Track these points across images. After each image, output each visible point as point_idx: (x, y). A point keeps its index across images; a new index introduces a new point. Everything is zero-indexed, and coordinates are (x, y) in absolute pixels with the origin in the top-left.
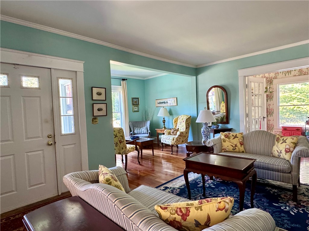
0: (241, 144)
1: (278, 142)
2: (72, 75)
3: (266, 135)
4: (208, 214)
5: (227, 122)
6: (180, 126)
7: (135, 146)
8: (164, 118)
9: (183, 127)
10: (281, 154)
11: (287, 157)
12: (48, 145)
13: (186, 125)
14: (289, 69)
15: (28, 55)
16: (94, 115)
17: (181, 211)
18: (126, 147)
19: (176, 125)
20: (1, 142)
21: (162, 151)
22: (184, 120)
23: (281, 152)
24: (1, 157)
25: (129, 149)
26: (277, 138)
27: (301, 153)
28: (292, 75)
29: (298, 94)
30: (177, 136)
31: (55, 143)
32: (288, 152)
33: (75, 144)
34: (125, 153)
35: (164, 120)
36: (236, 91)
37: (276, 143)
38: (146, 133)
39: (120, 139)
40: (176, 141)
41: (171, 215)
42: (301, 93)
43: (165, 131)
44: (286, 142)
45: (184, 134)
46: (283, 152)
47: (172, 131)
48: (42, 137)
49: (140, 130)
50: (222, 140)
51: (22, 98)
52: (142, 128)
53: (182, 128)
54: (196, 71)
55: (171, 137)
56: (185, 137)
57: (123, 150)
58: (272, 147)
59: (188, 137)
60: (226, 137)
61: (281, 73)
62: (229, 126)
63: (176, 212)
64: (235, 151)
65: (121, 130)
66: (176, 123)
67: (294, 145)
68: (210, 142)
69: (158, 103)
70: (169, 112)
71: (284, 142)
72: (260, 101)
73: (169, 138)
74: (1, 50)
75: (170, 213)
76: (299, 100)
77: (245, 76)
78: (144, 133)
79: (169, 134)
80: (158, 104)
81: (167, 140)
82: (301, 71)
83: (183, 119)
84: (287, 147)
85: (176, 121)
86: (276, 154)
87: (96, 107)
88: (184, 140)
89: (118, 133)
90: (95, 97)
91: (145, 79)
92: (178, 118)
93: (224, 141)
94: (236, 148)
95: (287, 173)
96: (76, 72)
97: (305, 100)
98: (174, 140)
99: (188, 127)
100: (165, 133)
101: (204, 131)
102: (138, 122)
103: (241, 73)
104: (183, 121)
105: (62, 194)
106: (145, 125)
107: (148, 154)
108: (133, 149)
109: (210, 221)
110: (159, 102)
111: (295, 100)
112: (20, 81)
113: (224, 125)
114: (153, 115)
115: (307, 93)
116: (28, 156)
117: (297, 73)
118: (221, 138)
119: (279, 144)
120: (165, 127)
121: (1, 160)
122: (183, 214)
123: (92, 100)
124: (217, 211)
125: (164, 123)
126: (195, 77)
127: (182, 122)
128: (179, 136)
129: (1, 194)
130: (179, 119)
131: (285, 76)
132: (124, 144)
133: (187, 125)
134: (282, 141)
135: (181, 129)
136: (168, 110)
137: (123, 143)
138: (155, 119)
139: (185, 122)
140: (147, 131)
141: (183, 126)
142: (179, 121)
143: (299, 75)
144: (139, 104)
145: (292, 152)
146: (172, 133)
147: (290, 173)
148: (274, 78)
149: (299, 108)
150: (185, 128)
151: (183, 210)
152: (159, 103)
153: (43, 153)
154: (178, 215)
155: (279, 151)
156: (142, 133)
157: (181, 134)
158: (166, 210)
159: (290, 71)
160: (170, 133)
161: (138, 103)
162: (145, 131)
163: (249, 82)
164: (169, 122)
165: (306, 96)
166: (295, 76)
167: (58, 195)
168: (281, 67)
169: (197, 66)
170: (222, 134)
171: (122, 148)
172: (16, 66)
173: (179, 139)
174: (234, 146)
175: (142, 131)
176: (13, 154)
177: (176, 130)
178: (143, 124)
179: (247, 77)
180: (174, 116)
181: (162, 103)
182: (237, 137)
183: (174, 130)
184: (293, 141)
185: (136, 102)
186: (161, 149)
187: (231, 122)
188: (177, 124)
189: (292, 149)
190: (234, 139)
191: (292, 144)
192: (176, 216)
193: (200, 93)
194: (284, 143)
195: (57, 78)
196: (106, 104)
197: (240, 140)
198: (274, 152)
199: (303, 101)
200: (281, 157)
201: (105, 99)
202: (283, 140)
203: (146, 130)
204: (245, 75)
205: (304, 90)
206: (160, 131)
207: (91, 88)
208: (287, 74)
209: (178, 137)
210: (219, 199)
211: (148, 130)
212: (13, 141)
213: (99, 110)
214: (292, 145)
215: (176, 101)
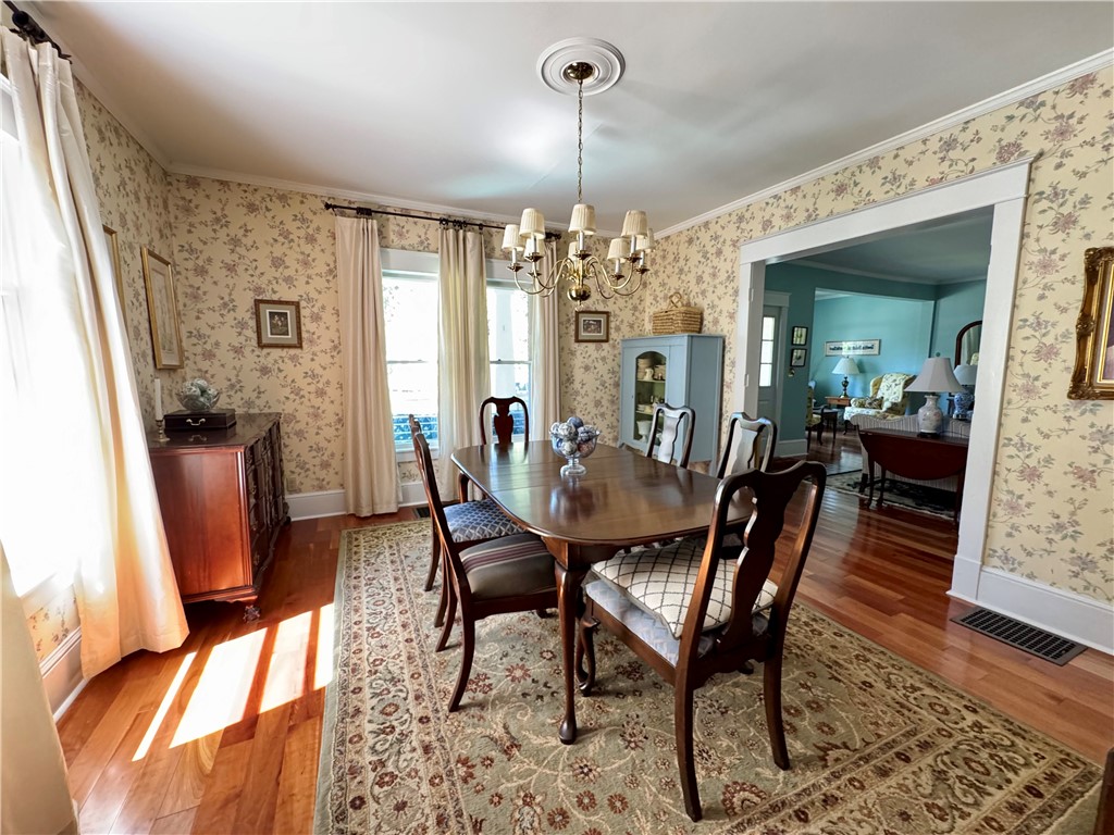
6: (886, 392)
8: (846, 378)
9: (896, 395)
13: (903, 392)
19: (875, 391)
22: (897, 382)
30: (884, 409)
33: (771, 399)
35: (846, 382)
43: (851, 402)
45: (900, 406)
47: (868, 401)
66: (876, 387)
69: (829, 349)
70: (857, 366)
79: (862, 405)
80: (832, 351)
83: (895, 380)
85: (878, 385)
87: (795, 354)
92: (881, 379)
100: (852, 405)
104: (896, 385)
110: (832, 347)
120: (845, 395)
123: (793, 344)
125: (845, 386)
126: (933, 302)
127: (893, 386)
128: (888, 409)
130: (884, 380)
133: (905, 391)
135: (891, 398)
136: (855, 363)
139: (901, 385)
141: (895, 393)
142: (883, 384)
146: (867, 405)
150: (901, 396)
152: (833, 349)
157: (893, 406)
160: (864, 405)
164: (854, 385)
169: (940, 281)
177: (878, 400)
180: (869, 375)
183: (872, 399)
188: (878, 389)
193: (940, 333)
206: (836, 400)
209: (886, 411)
215: (877, 346)
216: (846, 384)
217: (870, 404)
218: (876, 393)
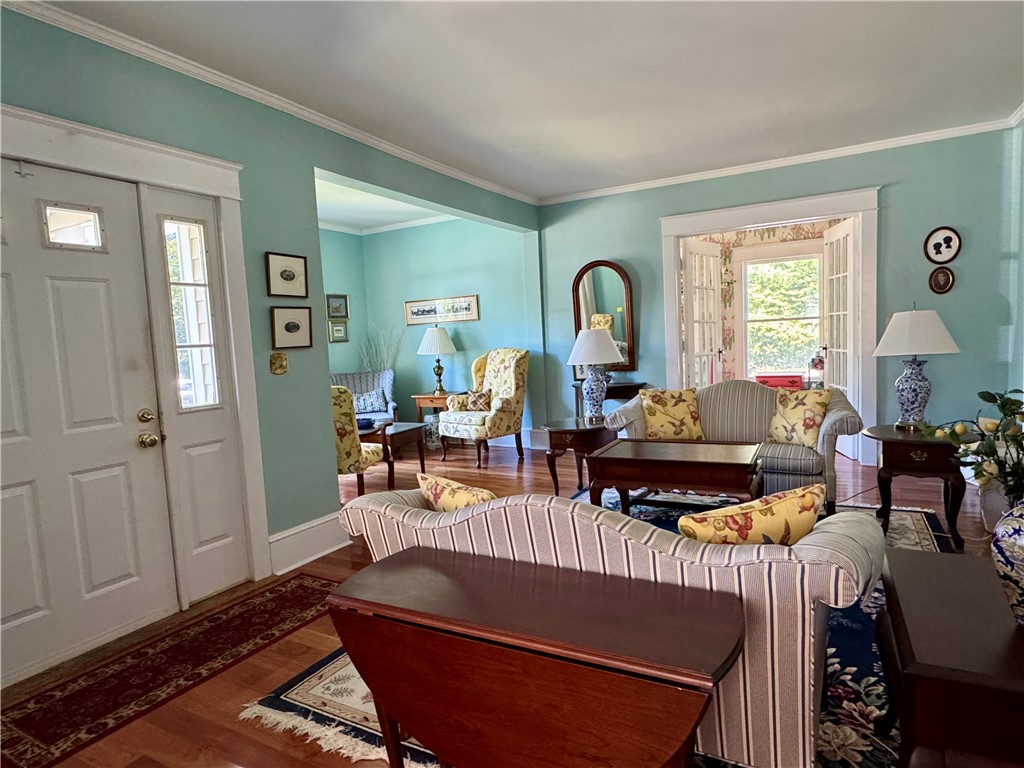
0: (695, 419)
1: (785, 406)
2: (206, 210)
3: (753, 390)
4: (786, 521)
5: (632, 366)
6: (494, 382)
7: (380, 446)
8: (438, 361)
9: (508, 385)
10: (794, 434)
11: (808, 438)
12: (143, 444)
13: (516, 379)
14: (771, 225)
15: (64, 132)
16: (277, 346)
17: (736, 522)
18: (360, 451)
19: (480, 380)
20: (3, 438)
21: (442, 463)
22: (507, 364)
23: (793, 430)
24: (4, 488)
25: (367, 455)
26: (782, 396)
27: (840, 426)
28: (776, 239)
29: (768, 291)
30: (493, 412)
31: (163, 438)
32: (811, 427)
33: (221, 441)
34: (357, 469)
35: (440, 368)
36: (655, 277)
37: (780, 407)
38: (380, 411)
39: (339, 425)
40: (490, 429)
41: (718, 533)
42: (773, 289)
43: (448, 401)
44: (804, 404)
45: (514, 405)
46: (800, 428)
47: (471, 399)
48: (122, 420)
49: (362, 401)
50: (646, 411)
51: (49, 282)
52: (366, 396)
53: (502, 389)
54: (540, 214)
55: (477, 417)
56: (515, 413)
57: (351, 460)
58: (771, 419)
59: (521, 415)
60: (657, 402)
61: (753, 233)
62: (637, 377)
63: (727, 523)
64: (680, 436)
65: (343, 395)
66: (480, 374)
67: (823, 410)
68: (616, 416)
69: (413, 313)
70: (453, 340)
71: (799, 404)
72: (705, 306)
73: (470, 420)
74: (4, 113)
75: (715, 527)
76: (769, 310)
77: (678, 237)
78: (376, 409)
79: (463, 407)
80: (415, 316)
81: (460, 427)
82: (797, 229)
83: (503, 361)
84: (809, 414)
85: (482, 370)
86: (782, 434)
87: (282, 317)
88: (511, 424)
89: (335, 404)
90: (278, 286)
91: (365, 233)
92: (486, 358)
93: (652, 413)
94: (684, 428)
95: (816, 475)
96: (217, 199)
97: (782, 309)
98: (484, 424)
99: (521, 384)
100: (450, 407)
101: (592, 389)
102: (350, 374)
103: (669, 226)
104: (506, 368)
105: (192, 606)
106: (376, 384)
107: (406, 474)
108: (378, 454)
109: (789, 533)
110: (415, 310)
111: (760, 310)
112: (42, 223)
113: (623, 373)
114: (398, 350)
115: (788, 290)
116: (79, 485)
117: (788, 234)
118: (641, 406)
119: (788, 410)
120: (441, 389)
121: (3, 499)
122: (740, 526)
123: (269, 294)
124: (800, 512)
125: (439, 375)
126: (537, 233)
127: (502, 370)
128: (498, 410)
129: (5, 620)
130: (489, 360)
131: (762, 239)
132: (354, 438)
133: (520, 377)
134: (796, 402)
135: (500, 392)
136: (450, 334)
137: (351, 437)
138: (404, 362)
139: (512, 369)
140: (383, 403)
141: (506, 382)
142: (488, 368)
143: (794, 240)
144: (346, 316)
145: (819, 426)
146: (470, 406)
147: (820, 474)
148: (734, 247)
149: (769, 330)
150: (513, 388)
151: (737, 518)
152: (417, 314)
153: (128, 476)
154: (731, 529)
155: (789, 428)
156: (369, 409)
157: (505, 405)
158: (705, 523)
159: (774, 229)
160: (466, 406)
161: (344, 314)
162: (378, 404)
163: (688, 254)
164: (452, 373)
165: (786, 299)
166: (784, 240)
167: (181, 611)
168: (753, 220)
169: (541, 199)
170: (644, 394)
171: (348, 454)
172: (26, 169)
173: (498, 421)
174: (677, 423)
175: (368, 402)
176: (30, 479)
177: (484, 395)
178: (367, 380)
179: (681, 240)
180: (471, 353)
181: (429, 312)
182: (684, 401)
183: (477, 395)
184: (820, 400)
185: (337, 309)
186: (437, 458)
187: (642, 364)
188: (483, 376)
189: (818, 419)
190: (676, 404)
191: (819, 407)
192: (727, 531)
193: (551, 282)
194: (800, 406)
195: (158, 215)
196: (310, 308)
197: (692, 409)
198: (775, 431)
199: (780, 313)
200: (793, 441)
201: (304, 294)
202: (797, 399)
203: (381, 401)
204: (677, 233)
205: (780, 282)
206: (428, 401)
207: (263, 255)
208: (766, 234)
209: (496, 415)
210: (799, 491)
211: (388, 398)
212: (27, 433)
213: (291, 328)
214: (819, 409)
215: (474, 306)
216: (439, 370)
217: (474, 403)
218: (481, 383)
